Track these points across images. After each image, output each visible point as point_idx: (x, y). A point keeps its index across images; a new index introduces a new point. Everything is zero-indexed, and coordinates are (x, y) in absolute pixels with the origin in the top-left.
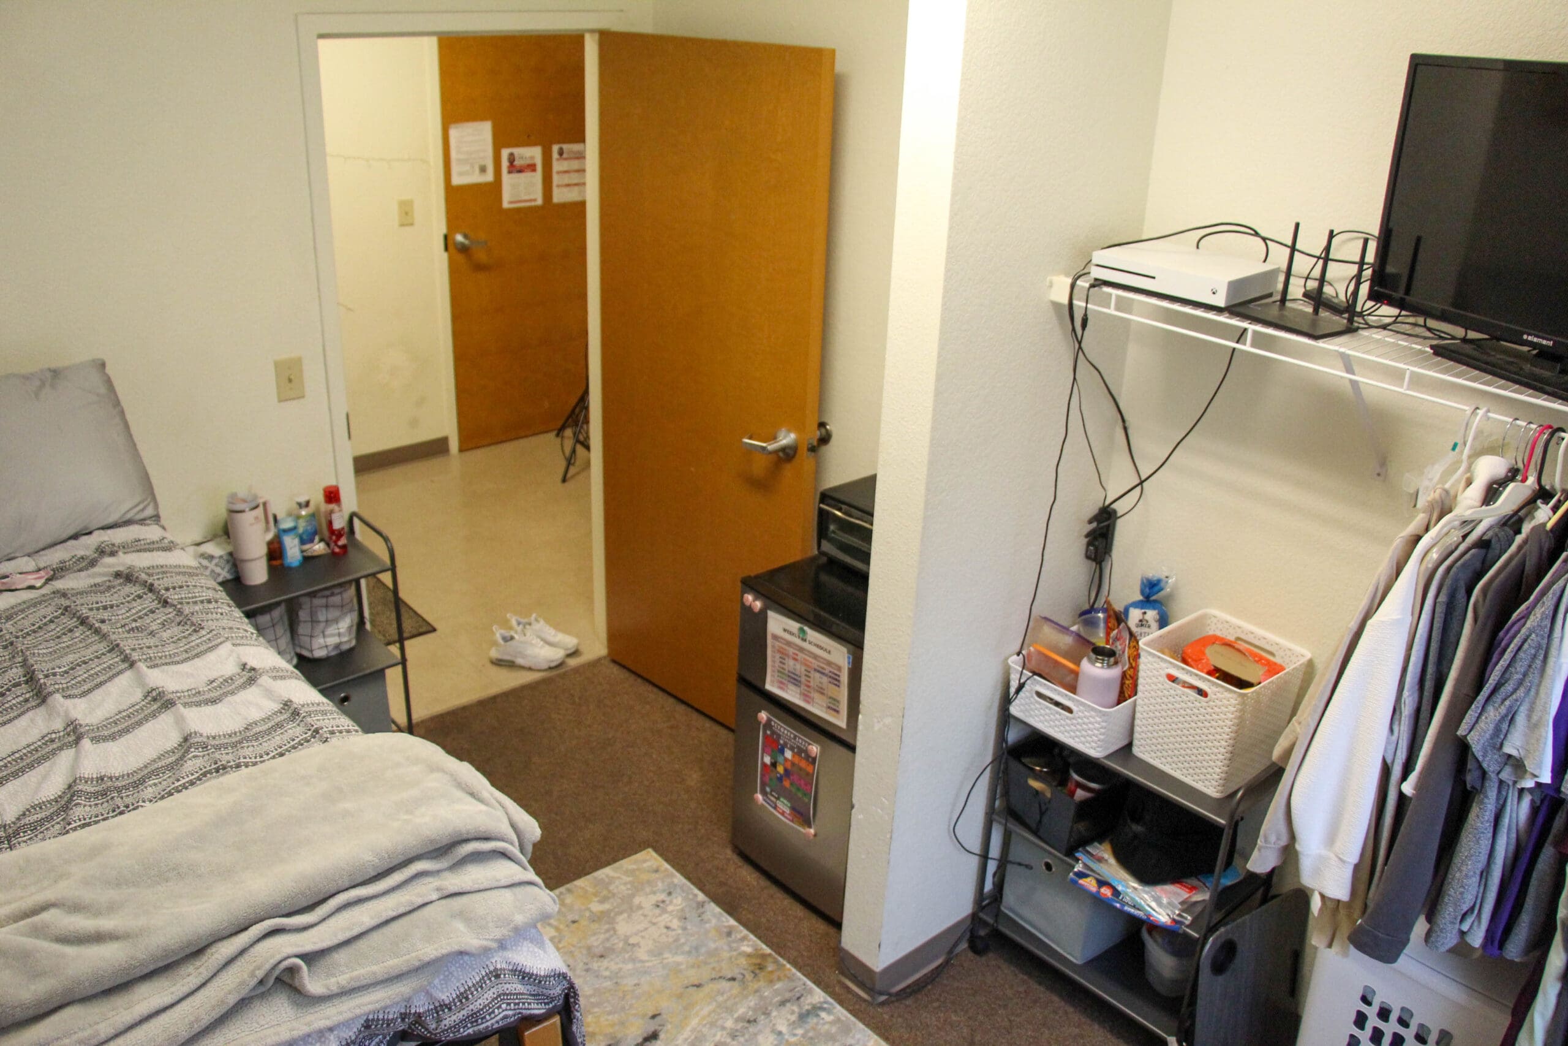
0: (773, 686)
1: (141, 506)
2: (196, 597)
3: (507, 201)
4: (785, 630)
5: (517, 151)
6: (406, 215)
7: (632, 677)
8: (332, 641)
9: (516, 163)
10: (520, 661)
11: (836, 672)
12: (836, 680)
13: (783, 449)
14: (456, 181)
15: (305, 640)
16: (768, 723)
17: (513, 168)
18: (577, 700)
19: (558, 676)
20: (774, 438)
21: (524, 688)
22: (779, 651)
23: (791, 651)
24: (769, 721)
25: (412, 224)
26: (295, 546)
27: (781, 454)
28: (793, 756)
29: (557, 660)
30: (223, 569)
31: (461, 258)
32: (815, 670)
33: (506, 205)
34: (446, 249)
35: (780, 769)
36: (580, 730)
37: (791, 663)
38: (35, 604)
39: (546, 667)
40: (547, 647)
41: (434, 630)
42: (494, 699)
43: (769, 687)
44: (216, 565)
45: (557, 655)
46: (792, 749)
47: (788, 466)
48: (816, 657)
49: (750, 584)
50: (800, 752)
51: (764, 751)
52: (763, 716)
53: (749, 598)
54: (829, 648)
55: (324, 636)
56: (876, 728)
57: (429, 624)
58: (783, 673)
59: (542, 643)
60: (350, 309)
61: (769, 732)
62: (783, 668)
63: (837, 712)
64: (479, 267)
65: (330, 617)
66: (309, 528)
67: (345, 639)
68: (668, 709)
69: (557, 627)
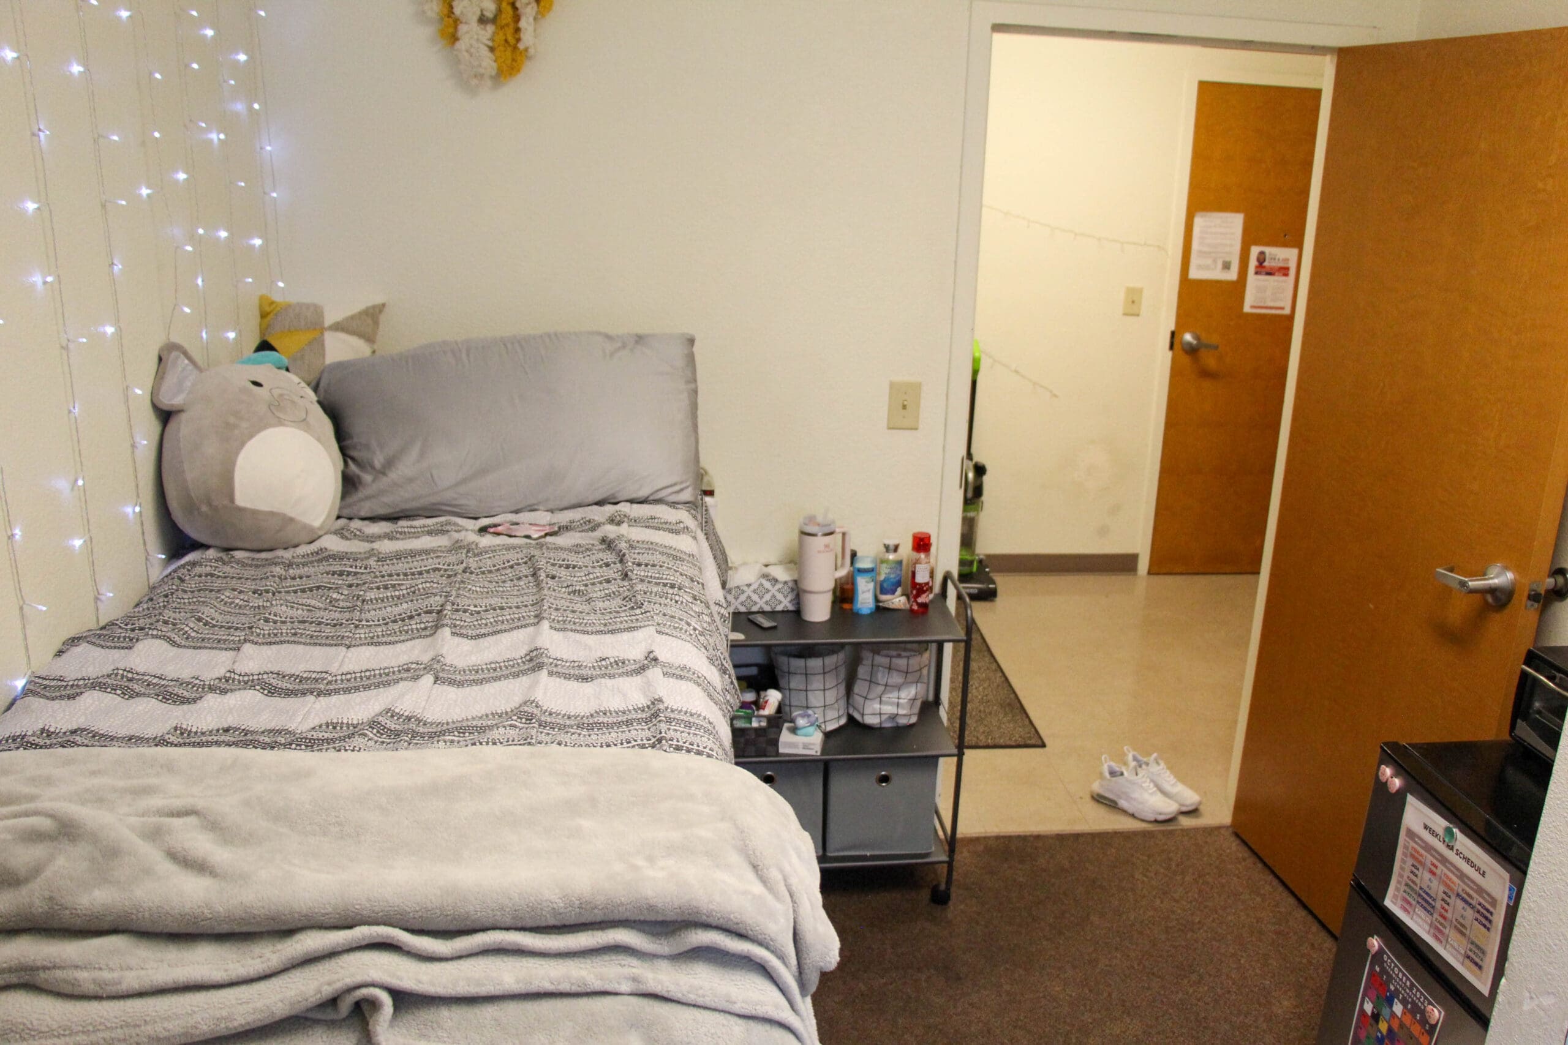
0: (1395, 904)
1: (677, 488)
2: (662, 578)
3: (1249, 304)
4: (1426, 827)
5: (1268, 250)
6: (1133, 304)
7: (1251, 860)
8: (889, 709)
9: (1266, 264)
10: (1123, 803)
11: (1488, 906)
12: (1486, 918)
13: (1493, 591)
14: (1194, 274)
15: (858, 700)
16: (1379, 955)
17: (1262, 269)
18: (1174, 867)
19: (1162, 832)
20: (1483, 574)
21: (1116, 834)
22: (1412, 856)
23: (1429, 859)
24: (1380, 952)
25: (1138, 315)
26: (869, 591)
27: (1490, 599)
28: (1404, 1013)
29: (1165, 814)
30: (785, 597)
31: (1186, 360)
32: (1458, 895)
33: (1247, 309)
34: (1172, 347)
35: (1383, 1027)
36: (1162, 902)
37: (1427, 876)
38: (509, 548)
39: (1153, 819)
40: (1159, 795)
41: (1043, 745)
42: (1077, 836)
43: (1388, 903)
44: (779, 590)
45: (1169, 808)
46: (1404, 1002)
47: (1497, 617)
48: (1462, 876)
49: (1395, 754)
50: (1415, 1010)
51: (1365, 995)
52: (1375, 943)
53: (1387, 771)
54: (1483, 868)
55: (881, 702)
56: (1526, 1008)
57: (1040, 737)
58: (1412, 889)
59: (1155, 789)
60: (1056, 396)
61: (1378, 969)
62: (1414, 882)
63: (1480, 967)
64: (1206, 374)
65: (891, 681)
66: (892, 576)
67: (902, 712)
68: (1283, 910)
69: (1181, 778)
